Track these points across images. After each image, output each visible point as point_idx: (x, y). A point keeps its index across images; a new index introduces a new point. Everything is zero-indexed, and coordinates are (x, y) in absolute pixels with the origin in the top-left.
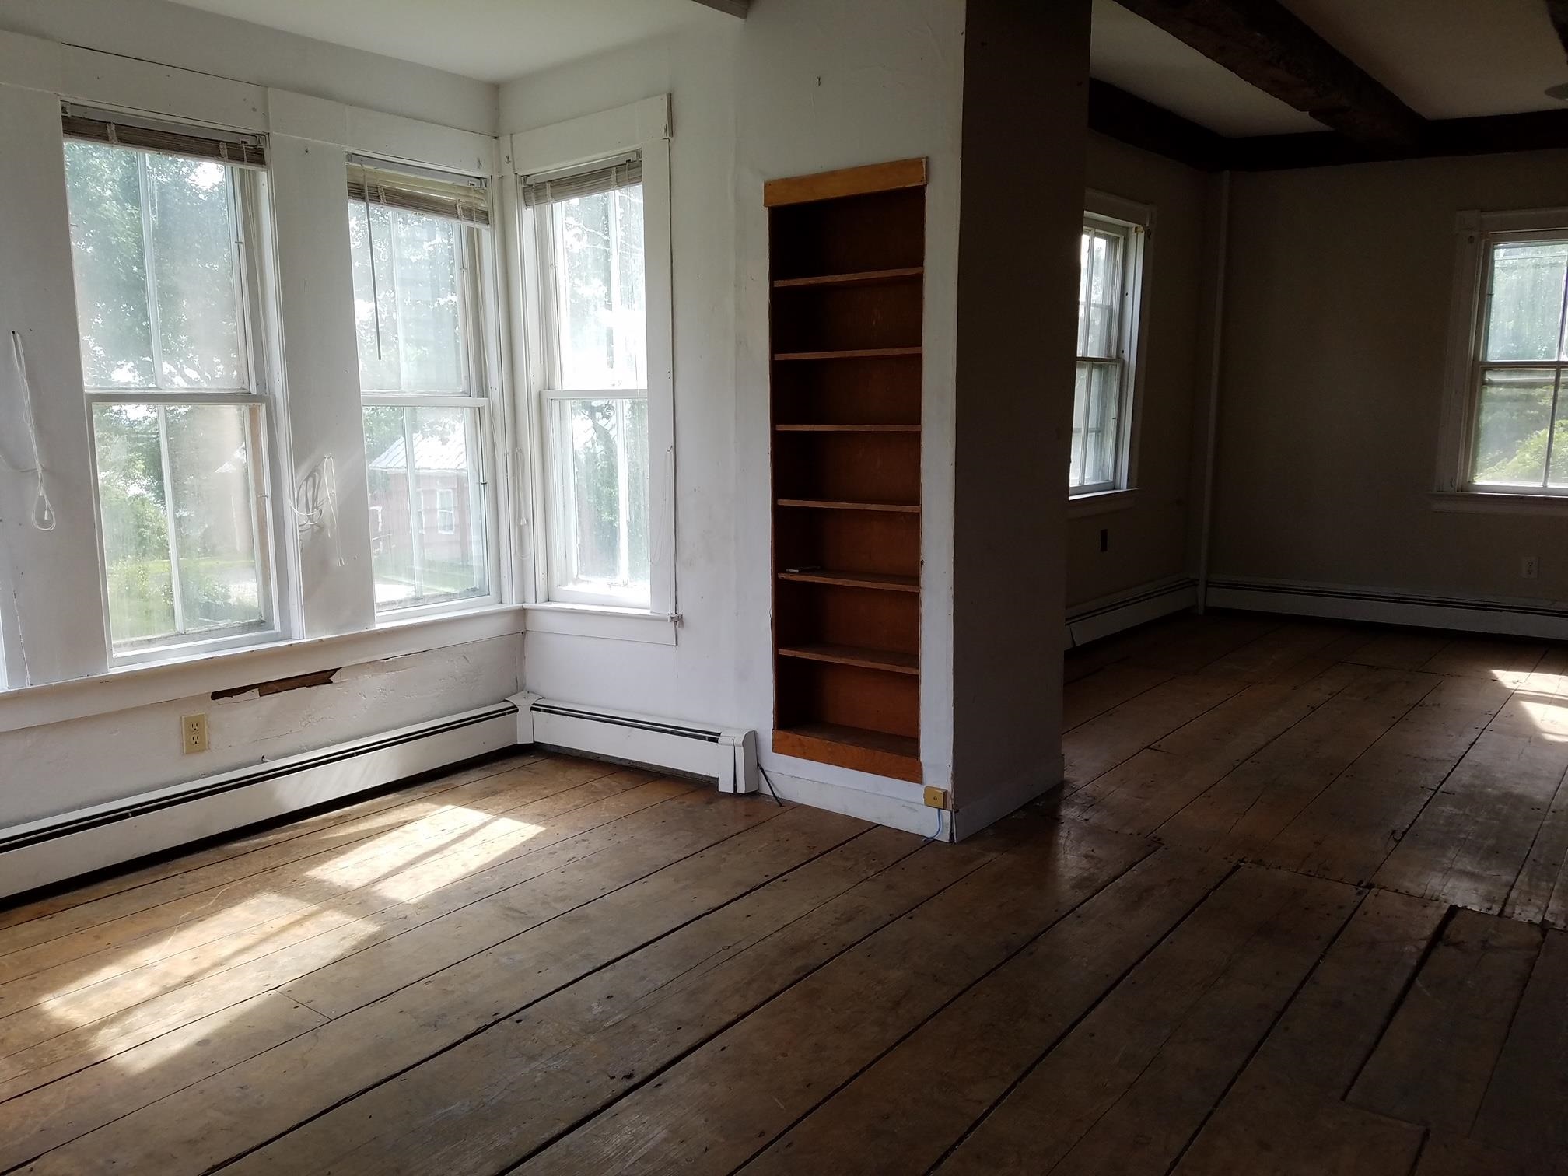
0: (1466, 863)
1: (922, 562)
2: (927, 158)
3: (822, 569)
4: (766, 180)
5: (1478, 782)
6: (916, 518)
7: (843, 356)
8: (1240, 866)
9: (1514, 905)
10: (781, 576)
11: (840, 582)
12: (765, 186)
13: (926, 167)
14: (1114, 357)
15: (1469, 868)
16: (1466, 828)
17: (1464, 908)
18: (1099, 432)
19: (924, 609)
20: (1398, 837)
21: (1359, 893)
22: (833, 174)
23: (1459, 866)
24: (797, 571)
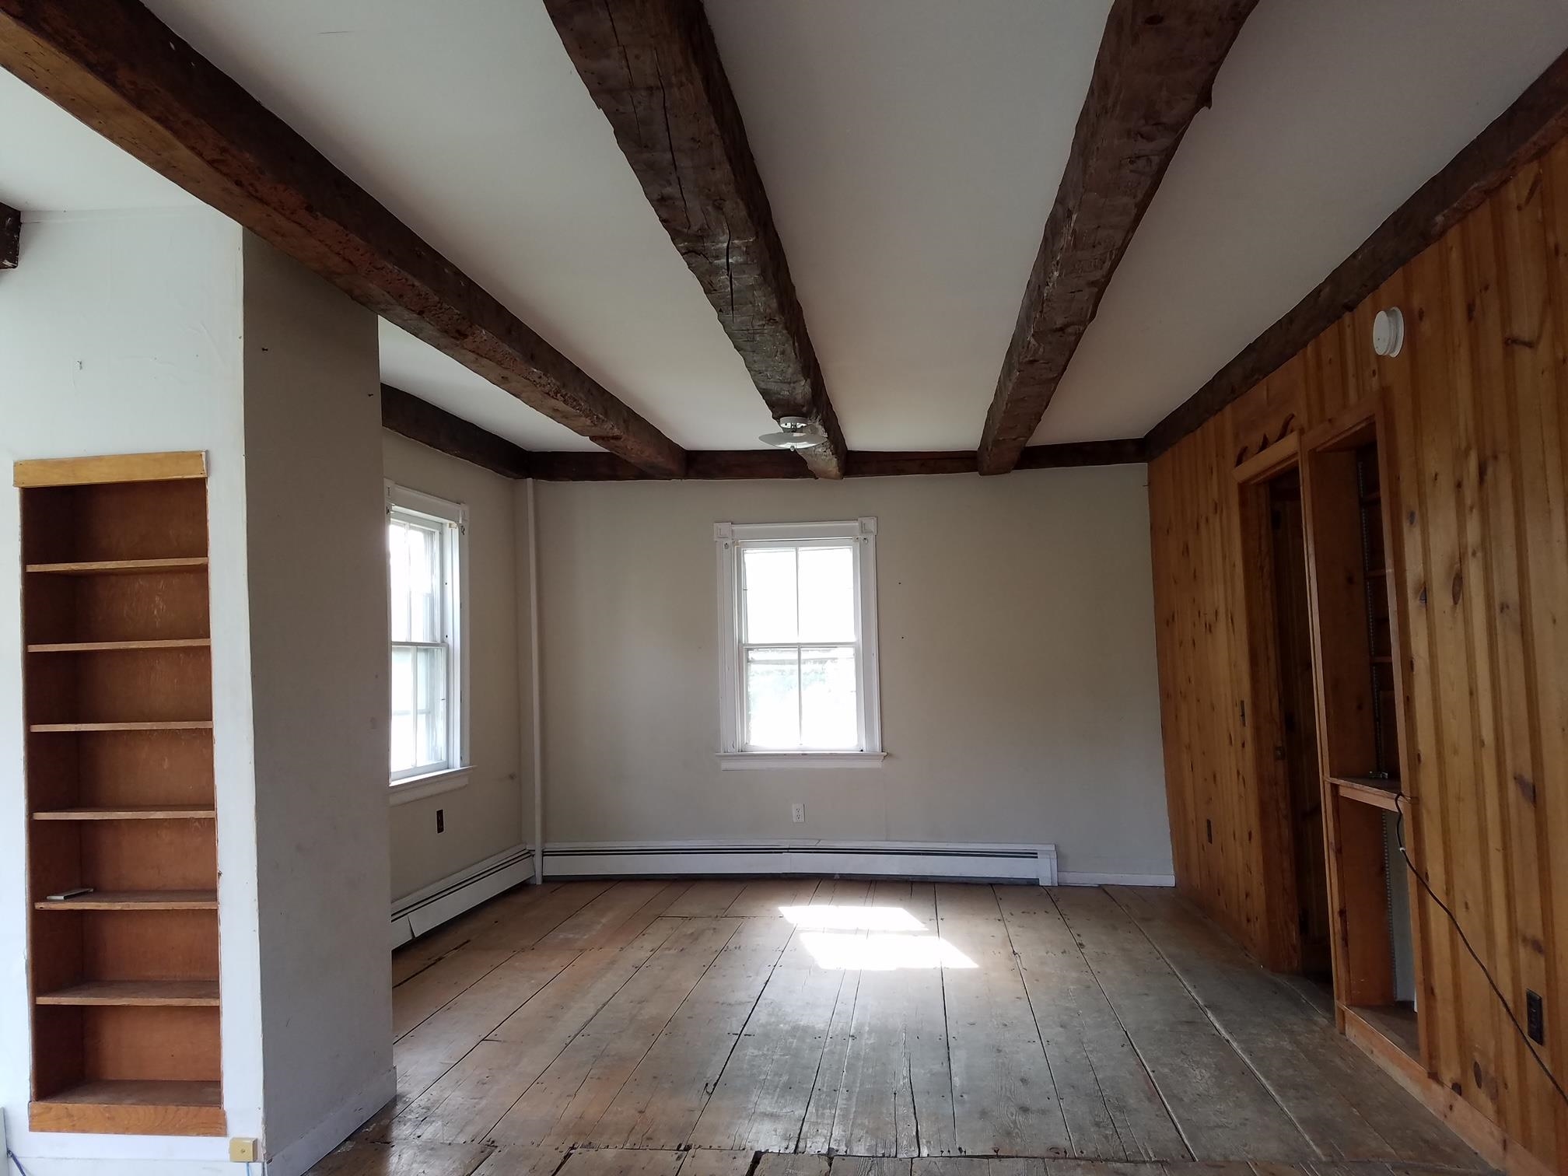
0: (766, 1105)
1: (220, 874)
2: (207, 452)
3: (96, 890)
4: (16, 460)
5: (773, 1020)
6: (211, 825)
7: (117, 647)
8: (571, 1154)
9: (805, 1139)
10: (39, 906)
11: (118, 906)
12: (14, 466)
13: (206, 459)
14: (439, 641)
15: (769, 1109)
16: (765, 1069)
17: (767, 1151)
18: (430, 712)
19: (223, 929)
20: (711, 1089)
21: (679, 1158)
22: (99, 459)
23: (761, 1109)
24: (62, 898)
